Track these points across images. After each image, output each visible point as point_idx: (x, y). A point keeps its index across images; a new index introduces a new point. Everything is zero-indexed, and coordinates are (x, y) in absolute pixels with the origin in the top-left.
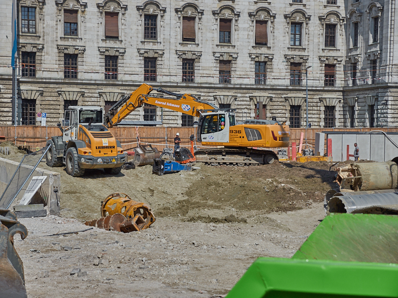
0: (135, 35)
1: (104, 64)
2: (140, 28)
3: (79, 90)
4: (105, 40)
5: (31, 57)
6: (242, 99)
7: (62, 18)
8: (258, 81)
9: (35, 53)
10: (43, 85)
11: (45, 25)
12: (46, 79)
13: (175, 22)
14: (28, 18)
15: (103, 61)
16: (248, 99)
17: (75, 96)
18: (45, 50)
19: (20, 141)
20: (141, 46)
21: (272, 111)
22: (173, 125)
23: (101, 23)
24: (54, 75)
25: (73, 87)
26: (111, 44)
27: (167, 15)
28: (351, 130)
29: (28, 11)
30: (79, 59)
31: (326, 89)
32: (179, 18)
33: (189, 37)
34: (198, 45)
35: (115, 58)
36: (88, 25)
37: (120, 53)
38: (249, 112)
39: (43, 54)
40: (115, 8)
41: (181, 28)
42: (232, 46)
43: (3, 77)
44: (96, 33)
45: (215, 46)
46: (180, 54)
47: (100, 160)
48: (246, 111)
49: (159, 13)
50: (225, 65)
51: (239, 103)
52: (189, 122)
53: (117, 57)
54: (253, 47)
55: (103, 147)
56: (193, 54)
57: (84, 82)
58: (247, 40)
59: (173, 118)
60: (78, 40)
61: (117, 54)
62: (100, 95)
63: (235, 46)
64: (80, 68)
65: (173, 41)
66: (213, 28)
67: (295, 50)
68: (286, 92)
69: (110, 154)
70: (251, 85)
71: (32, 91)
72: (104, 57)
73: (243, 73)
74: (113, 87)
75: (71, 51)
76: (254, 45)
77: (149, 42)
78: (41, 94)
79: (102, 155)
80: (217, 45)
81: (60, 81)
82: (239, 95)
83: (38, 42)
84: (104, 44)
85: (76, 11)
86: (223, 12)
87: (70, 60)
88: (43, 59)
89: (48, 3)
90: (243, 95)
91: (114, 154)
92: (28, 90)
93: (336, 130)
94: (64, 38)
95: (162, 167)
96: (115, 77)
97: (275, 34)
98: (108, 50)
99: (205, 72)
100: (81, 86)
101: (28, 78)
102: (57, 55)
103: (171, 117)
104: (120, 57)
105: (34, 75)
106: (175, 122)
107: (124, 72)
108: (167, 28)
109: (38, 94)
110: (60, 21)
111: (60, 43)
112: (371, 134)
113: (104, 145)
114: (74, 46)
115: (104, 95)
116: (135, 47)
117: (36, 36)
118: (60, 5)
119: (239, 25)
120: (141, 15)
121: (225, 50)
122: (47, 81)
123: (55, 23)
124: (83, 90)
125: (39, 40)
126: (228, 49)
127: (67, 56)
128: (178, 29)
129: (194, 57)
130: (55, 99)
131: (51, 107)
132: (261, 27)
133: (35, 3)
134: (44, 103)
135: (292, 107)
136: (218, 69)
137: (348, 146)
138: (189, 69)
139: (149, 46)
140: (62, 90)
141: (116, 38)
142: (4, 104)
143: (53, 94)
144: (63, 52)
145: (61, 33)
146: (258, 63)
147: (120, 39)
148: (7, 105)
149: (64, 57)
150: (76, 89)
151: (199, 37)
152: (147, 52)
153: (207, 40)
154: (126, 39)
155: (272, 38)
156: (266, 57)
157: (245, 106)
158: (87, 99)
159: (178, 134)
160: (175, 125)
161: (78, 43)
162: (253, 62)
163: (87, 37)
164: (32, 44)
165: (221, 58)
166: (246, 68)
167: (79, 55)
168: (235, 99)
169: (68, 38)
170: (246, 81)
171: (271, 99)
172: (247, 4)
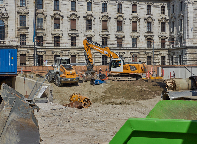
0: (83, 28)
1: (70, 40)
2: (85, 25)
3: (61, 51)
4: (71, 30)
5: (41, 38)
6: (127, 53)
7: (53, 22)
8: (133, 46)
9: (43, 36)
10: (46, 49)
11: (46, 25)
12: (47, 47)
13: (99, 22)
14: (40, 22)
15: (70, 39)
16: (129, 54)
17: (59, 54)
18: (47, 35)
19: (37, 72)
20: (85, 33)
21: (140, 58)
22: (99, 65)
23: (69, 24)
24: (50, 45)
25: (58, 50)
26: (73, 32)
27: (96, 20)
28: (172, 66)
29: (40, 20)
30: (60, 38)
31: (161, 49)
32: (101, 21)
33: (105, 29)
34: (109, 32)
35: (75, 38)
36: (64, 24)
37: (77, 36)
38: (130, 59)
39: (46, 37)
40: (74, 18)
41: (102, 25)
42: (123, 32)
43: (30, 46)
44: (67, 28)
45: (115, 32)
46: (101, 36)
47: (69, 80)
48: (129, 58)
49: (93, 19)
50: (120, 40)
51: (126, 55)
52: (105, 63)
53: (76, 37)
54: (131, 32)
55: (70, 74)
56: (107, 35)
57: (62, 48)
58: (129, 29)
59: (99, 62)
60: (60, 31)
61: (76, 36)
62: (69, 53)
63: (124, 32)
64: (61, 42)
65: (98, 30)
66: (115, 24)
67: (148, 33)
68: (145, 50)
69: (73, 77)
70: (131, 48)
71: (42, 52)
72: (70, 37)
73: (127, 43)
74: (74, 49)
75: (57, 35)
76: (132, 31)
77: (89, 31)
78: (45, 53)
79: (70, 77)
80: (116, 32)
81: (53, 47)
82: (126, 52)
83: (44, 32)
84: (70, 32)
85: (59, 19)
86: (119, 18)
87: (57, 39)
88: (46, 39)
89: (48, 16)
90: (127, 52)
91: (75, 77)
92: (40, 51)
93: (166, 66)
94: (54, 30)
95: (94, 82)
96: (75, 45)
97: (140, 27)
98: (72, 35)
99: (112, 43)
100: (61, 49)
101: (40, 46)
102: (52, 37)
103: (98, 62)
104: (77, 37)
105: (42, 45)
106: (100, 63)
107: (79, 43)
108: (96, 25)
109: (44, 53)
110: (53, 23)
111: (53, 32)
112: (180, 67)
113: (71, 73)
114: (58, 33)
115: (70, 53)
116: (83, 33)
117: (43, 30)
118: (52, 17)
119: (125, 23)
120: (85, 20)
121: (120, 33)
122: (48, 47)
123: (51, 24)
124: (62, 51)
125: (44, 31)
126: (121, 33)
127: (55, 37)
128: (100, 25)
129: (107, 37)
130: (51, 55)
131: (49, 58)
132: (135, 24)
133: (43, 16)
134: (46, 56)
135: (148, 56)
136: (117, 41)
137: (171, 72)
138: (105, 41)
139: (89, 32)
140: (54, 51)
141: (75, 29)
142: (30, 57)
143: (50, 53)
144: (54, 36)
145: (53, 28)
146: (133, 39)
147: (77, 30)
148: (32, 57)
149: (54, 38)
150: (59, 51)
151: (109, 28)
152: (88, 35)
153: (112, 30)
154: (79, 30)
155: (139, 28)
156: (137, 36)
157: (128, 57)
158: (64, 55)
159: (100, 68)
160: (100, 65)
161: (60, 32)
162: (131, 38)
163: (63, 29)
164: (41, 33)
165: (118, 37)
166: (128, 41)
167: (60, 37)
168: (124, 54)
169: (56, 30)
170: (128, 46)
171: (139, 53)
172: (129, 14)
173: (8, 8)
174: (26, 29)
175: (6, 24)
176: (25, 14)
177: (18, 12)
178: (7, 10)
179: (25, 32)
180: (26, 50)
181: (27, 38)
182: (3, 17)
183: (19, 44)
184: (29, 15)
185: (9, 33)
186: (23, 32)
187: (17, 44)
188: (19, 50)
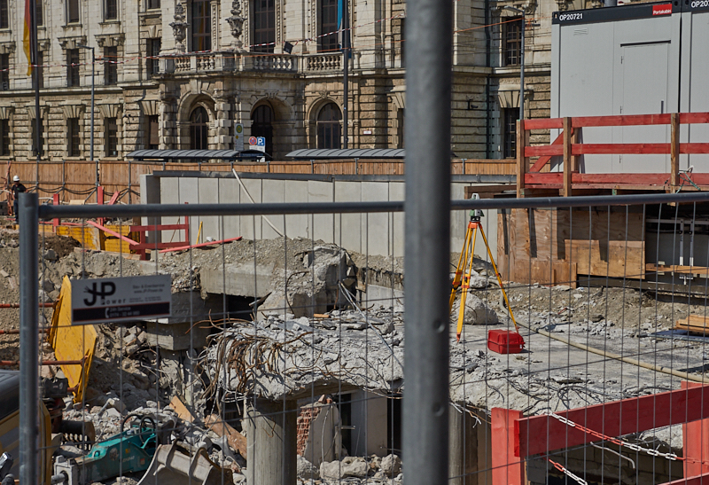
9: (523, 17)
10: (535, 79)
78: (530, 97)
92: (508, 90)
101: (512, 67)
105: (519, 61)
183: (397, 63)
185: (357, 16)
187: (388, 64)
188: (395, 89)
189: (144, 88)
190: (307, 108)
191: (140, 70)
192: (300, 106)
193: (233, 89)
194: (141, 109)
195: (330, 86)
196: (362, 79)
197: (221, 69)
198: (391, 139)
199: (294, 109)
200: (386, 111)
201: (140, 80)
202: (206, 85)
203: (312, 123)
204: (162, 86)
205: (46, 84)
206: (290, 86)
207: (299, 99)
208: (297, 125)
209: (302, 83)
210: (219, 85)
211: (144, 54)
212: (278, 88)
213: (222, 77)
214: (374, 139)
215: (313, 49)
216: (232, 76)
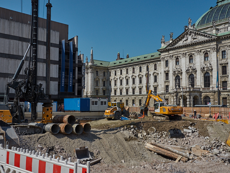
79: (106, 114)
159: (195, 110)
173: (212, 63)
174: (226, 76)
175: (211, 74)
176: (225, 65)
177: (220, 64)
178: (211, 64)
179: (226, 79)
180: (227, 94)
181: (227, 84)
182: (209, 70)
183: (222, 89)
184: (229, 64)
185: (213, 81)
186: (224, 79)
187: (220, 89)
188: (221, 94)
189: (165, 94)
190: (202, 97)
191: (164, 91)
192: (201, 97)
193: (190, 94)
194: (165, 97)
195: (207, 93)
196: (215, 92)
197: (188, 90)
198: (220, 103)
199: (200, 97)
200: (219, 98)
201: (164, 93)
202: (184, 93)
203: (203, 100)
204: (175, 94)
205: (142, 93)
206: (199, 93)
207: (201, 96)
208: (200, 100)
209: (201, 93)
210: (188, 93)
211: (165, 88)
212: (197, 94)
213: (188, 92)
214: (218, 103)
215: (203, 87)
216: (190, 92)
